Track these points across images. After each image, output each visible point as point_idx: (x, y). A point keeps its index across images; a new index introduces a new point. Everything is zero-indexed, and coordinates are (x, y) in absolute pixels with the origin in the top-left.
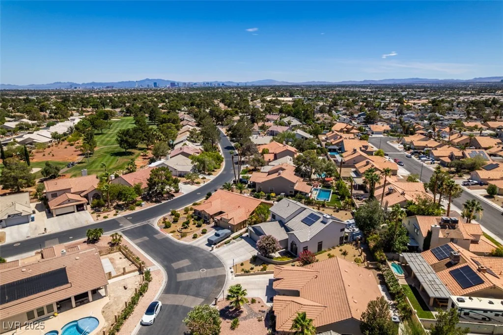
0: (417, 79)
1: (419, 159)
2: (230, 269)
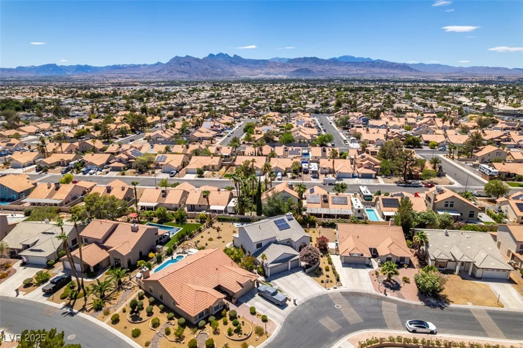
1: (84, 174)
2: (329, 289)
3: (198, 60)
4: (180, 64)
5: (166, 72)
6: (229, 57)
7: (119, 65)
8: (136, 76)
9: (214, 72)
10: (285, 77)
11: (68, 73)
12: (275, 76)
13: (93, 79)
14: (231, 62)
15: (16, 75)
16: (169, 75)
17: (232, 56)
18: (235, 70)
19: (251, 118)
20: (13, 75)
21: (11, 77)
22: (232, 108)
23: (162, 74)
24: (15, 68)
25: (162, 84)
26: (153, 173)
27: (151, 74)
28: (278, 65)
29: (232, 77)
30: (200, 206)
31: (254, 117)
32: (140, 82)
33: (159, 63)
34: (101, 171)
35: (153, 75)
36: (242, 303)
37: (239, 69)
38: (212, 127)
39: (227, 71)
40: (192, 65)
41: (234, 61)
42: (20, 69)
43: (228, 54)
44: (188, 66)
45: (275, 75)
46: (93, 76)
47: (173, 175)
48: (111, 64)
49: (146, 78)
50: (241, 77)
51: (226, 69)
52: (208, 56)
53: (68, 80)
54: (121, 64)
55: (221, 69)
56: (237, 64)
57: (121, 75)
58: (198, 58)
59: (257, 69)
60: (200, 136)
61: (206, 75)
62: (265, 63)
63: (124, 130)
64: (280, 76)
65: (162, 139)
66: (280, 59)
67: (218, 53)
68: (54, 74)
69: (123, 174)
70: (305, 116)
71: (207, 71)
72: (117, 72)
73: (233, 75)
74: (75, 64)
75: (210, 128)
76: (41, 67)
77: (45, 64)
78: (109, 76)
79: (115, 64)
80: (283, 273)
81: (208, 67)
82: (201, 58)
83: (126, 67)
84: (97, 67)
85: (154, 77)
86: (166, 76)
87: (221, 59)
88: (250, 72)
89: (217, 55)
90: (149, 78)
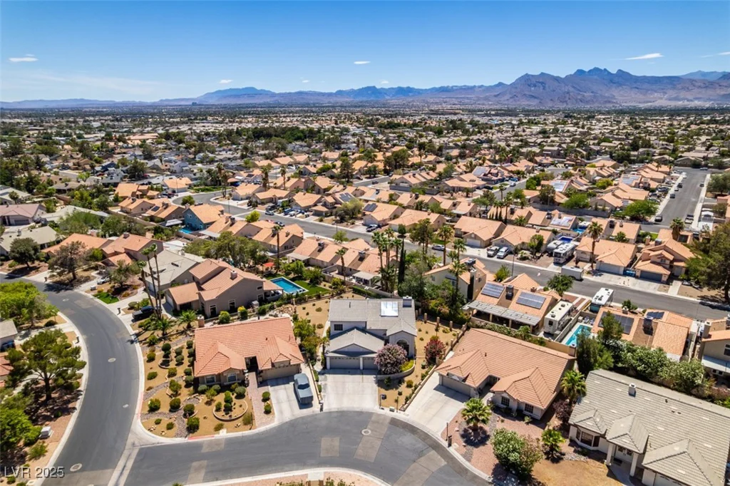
0: (82, 100)
1: (286, 215)
2: (383, 409)
3: (557, 79)
4: (529, 85)
5: (507, 97)
6: (609, 73)
7: (448, 87)
8: (466, 101)
9: (579, 97)
10: (707, 105)
11: (387, 97)
12: (686, 103)
13: (413, 105)
14: (611, 81)
15: (333, 100)
16: (511, 100)
17: (614, 71)
18: (615, 94)
19: (567, 167)
20: (331, 100)
21: (329, 102)
22: (549, 151)
23: (502, 99)
24: (334, 92)
25: (493, 113)
26: (353, 224)
27: (486, 99)
28: (697, 84)
29: (608, 105)
30: (351, 269)
31: (573, 165)
32: (463, 110)
33: (500, 84)
34: (303, 213)
35: (490, 101)
36: (267, 385)
37: (621, 93)
38: (485, 175)
39: (601, 95)
40: (547, 86)
41: (616, 79)
42: (340, 93)
43: (608, 69)
44: (542, 88)
45: (688, 101)
46: (413, 101)
47: (370, 229)
48: (438, 86)
49: (479, 104)
50: (623, 104)
51: (599, 92)
52: (575, 73)
53: (384, 105)
54: (451, 85)
55: (592, 92)
56: (620, 84)
57: (448, 100)
58: (558, 77)
59: (656, 92)
60: (454, 185)
61: (566, 102)
62: (672, 82)
63: (372, 169)
64: (697, 103)
65: (406, 185)
66: (704, 74)
67: (592, 68)
68: (372, 98)
69: (321, 221)
70: (660, 169)
71: (568, 96)
72: (444, 95)
73: (610, 102)
74: (395, 86)
75: (482, 176)
76: (360, 90)
77: (364, 87)
78: (432, 101)
79: (443, 85)
80: (350, 370)
81: (572, 89)
82: (563, 76)
83: (456, 90)
84: (422, 90)
85: (490, 103)
86: (506, 102)
87: (596, 77)
88: (641, 97)
89: (590, 71)
90: (483, 104)
